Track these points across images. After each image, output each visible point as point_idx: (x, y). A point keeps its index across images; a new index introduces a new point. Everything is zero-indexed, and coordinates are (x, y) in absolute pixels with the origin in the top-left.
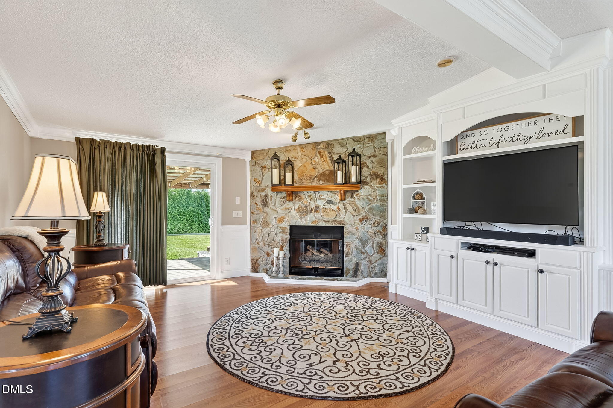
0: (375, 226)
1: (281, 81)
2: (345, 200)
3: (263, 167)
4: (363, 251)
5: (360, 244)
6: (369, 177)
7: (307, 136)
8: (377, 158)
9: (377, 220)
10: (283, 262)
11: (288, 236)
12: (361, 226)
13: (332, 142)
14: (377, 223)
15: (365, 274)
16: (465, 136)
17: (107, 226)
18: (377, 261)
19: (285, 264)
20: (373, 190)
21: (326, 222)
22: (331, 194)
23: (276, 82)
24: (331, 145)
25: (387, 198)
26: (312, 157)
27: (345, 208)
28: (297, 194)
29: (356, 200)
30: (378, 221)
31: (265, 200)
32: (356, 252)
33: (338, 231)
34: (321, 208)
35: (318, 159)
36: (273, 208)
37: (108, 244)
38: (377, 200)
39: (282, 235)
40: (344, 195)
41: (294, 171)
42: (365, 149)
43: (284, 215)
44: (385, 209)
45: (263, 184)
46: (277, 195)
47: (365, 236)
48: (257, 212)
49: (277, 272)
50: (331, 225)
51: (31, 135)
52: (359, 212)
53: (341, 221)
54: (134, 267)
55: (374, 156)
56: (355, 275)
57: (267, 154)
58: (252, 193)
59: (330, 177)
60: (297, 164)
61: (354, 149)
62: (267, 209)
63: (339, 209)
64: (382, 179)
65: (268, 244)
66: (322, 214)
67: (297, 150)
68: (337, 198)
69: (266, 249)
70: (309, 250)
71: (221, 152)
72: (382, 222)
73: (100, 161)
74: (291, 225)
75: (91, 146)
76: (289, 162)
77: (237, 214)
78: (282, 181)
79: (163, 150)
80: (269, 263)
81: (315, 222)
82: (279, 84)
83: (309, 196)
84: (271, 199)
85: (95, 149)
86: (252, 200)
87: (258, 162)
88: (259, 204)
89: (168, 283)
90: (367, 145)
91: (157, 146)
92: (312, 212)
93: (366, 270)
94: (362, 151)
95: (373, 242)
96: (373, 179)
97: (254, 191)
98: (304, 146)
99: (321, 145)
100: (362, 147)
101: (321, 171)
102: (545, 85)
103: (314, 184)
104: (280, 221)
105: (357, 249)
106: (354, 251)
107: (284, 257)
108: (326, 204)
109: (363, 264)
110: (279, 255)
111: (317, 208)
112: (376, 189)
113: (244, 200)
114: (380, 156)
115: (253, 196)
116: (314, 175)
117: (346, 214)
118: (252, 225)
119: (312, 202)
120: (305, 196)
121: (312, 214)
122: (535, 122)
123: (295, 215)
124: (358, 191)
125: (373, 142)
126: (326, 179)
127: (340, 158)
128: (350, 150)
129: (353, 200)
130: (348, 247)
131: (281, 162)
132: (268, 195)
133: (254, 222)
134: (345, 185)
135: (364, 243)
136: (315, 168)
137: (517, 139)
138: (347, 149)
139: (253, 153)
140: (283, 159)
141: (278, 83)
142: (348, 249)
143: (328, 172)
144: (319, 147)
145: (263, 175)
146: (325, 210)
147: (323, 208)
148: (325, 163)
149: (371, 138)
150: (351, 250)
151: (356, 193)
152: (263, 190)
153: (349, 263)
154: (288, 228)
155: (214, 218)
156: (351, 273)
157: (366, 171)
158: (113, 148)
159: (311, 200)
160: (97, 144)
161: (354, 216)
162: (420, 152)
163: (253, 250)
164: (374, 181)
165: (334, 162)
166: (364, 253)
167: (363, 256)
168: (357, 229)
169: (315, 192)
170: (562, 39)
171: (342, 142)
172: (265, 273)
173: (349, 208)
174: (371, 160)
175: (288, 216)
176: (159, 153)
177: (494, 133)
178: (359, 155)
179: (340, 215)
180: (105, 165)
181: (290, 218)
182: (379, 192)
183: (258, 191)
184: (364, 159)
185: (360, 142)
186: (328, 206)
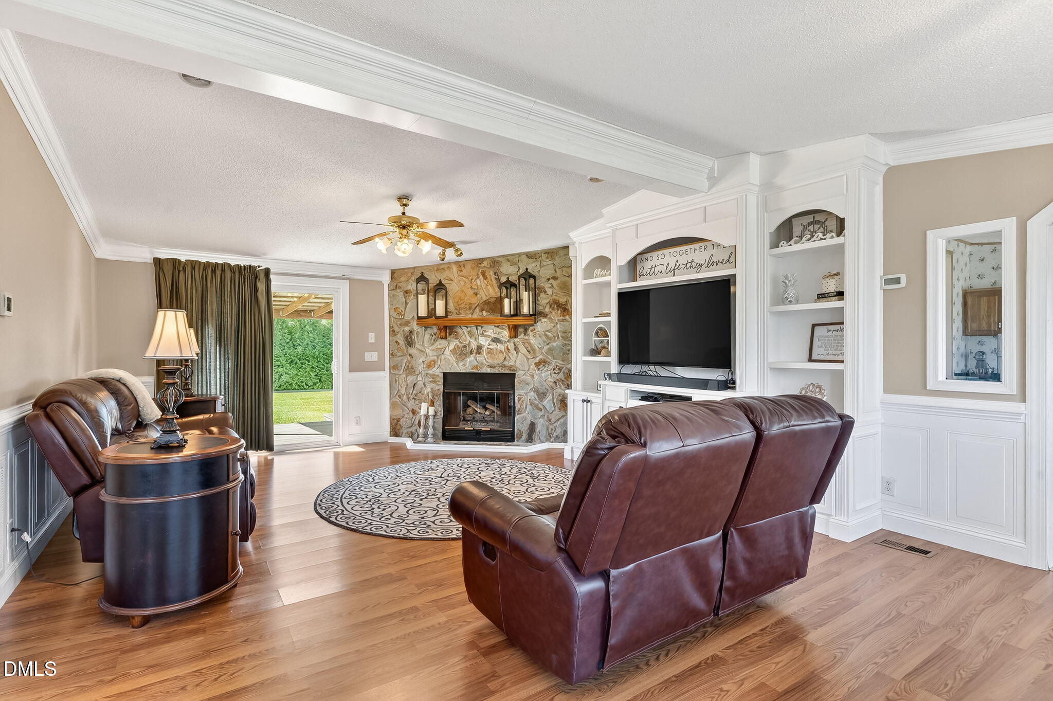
0: (555, 373)
1: (406, 197)
2: (516, 338)
3: (407, 292)
4: (540, 406)
5: (536, 397)
6: (548, 306)
7: (459, 253)
8: (558, 281)
9: (558, 364)
10: (434, 422)
11: (441, 388)
12: (537, 373)
13: (499, 259)
14: (559, 369)
15: (542, 438)
16: (644, 260)
17: (196, 372)
18: (559, 419)
19: (436, 425)
20: (553, 325)
21: (491, 367)
22: (499, 330)
23: (400, 199)
24: (498, 262)
25: (571, 335)
26: (472, 280)
27: (516, 348)
28: (452, 329)
29: (531, 338)
30: (561, 365)
31: (409, 338)
32: (530, 407)
33: (507, 379)
34: (484, 348)
35: (480, 282)
36: (421, 349)
37: (198, 395)
38: (558, 338)
39: (433, 385)
40: (515, 331)
41: (449, 298)
42: (542, 269)
43: (435, 358)
44: (569, 350)
45: (406, 316)
46: (425, 331)
47: (542, 386)
48: (399, 354)
49: (425, 436)
50: (497, 372)
51: (98, 255)
52: (535, 354)
53: (511, 367)
54: (231, 421)
55: (555, 278)
56: (530, 440)
57: (412, 274)
58: (391, 327)
59: (495, 306)
60: (453, 288)
61: (527, 269)
62: (412, 351)
63: (508, 349)
64: (565, 309)
65: (413, 398)
66: (486, 357)
67: (453, 269)
68: (505, 334)
69: (411, 404)
70: (470, 406)
71: (347, 272)
72: (565, 368)
73: (186, 287)
74: (445, 371)
75: (174, 268)
76: (440, 287)
77: (371, 356)
78: (432, 312)
79: (267, 272)
80: (415, 424)
81: (476, 367)
82: (405, 201)
83: (469, 332)
84: (418, 337)
85: (179, 271)
86: (391, 338)
87: (399, 284)
88: (402, 342)
89: (275, 448)
90: (545, 263)
91: (259, 267)
92: (472, 354)
93: (544, 432)
94: (539, 271)
95: (553, 394)
96: (553, 309)
97: (395, 325)
98: (461, 264)
99: (485, 264)
100: (538, 266)
101: (485, 298)
102: (705, 207)
103: (475, 316)
104: (429, 366)
105: (531, 404)
106: (529, 407)
107: (435, 416)
108: (491, 343)
109: (540, 425)
110: (428, 412)
111: (479, 349)
112: (557, 323)
113: (380, 337)
114: (562, 279)
115: (393, 332)
116: (475, 303)
117: (517, 356)
118: (392, 372)
119: (472, 340)
120: (463, 331)
121: (472, 358)
122: (706, 247)
123: (449, 357)
124: (533, 325)
125: (553, 259)
126: (491, 309)
127: (508, 281)
128: (522, 271)
129: (526, 337)
130: (520, 402)
131: (430, 285)
132: (414, 331)
133: (394, 367)
134: (514, 318)
135: (542, 395)
136: (476, 294)
137: (690, 267)
138: (519, 268)
139: (393, 272)
140: (433, 280)
141: (404, 199)
142: (521, 405)
143: (494, 299)
144: (482, 265)
145: (406, 304)
146: (490, 351)
147: (488, 348)
148: (489, 287)
149: (551, 253)
150: (525, 404)
151: (531, 328)
152: (407, 323)
153: (521, 423)
154: (441, 375)
155: (338, 362)
156: (525, 436)
157: (544, 299)
158: (204, 270)
159: (471, 338)
160: (182, 266)
161: (528, 359)
162: (602, 276)
163: (393, 405)
164: (554, 313)
165: (501, 285)
166: (541, 410)
167: (541, 414)
168: (533, 377)
169: (476, 327)
170: (716, 158)
171: (510, 259)
172: (409, 437)
173: (523, 349)
174: (551, 284)
175: (441, 360)
176: (262, 276)
177: (669, 257)
178: (534, 277)
179: (510, 357)
180: (192, 293)
181: (443, 362)
182: (561, 326)
183: (400, 325)
184: (541, 283)
185: (536, 259)
186: (493, 346)
